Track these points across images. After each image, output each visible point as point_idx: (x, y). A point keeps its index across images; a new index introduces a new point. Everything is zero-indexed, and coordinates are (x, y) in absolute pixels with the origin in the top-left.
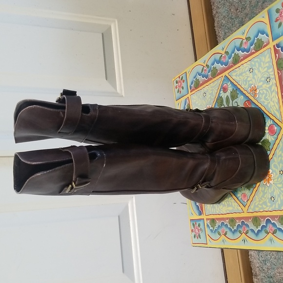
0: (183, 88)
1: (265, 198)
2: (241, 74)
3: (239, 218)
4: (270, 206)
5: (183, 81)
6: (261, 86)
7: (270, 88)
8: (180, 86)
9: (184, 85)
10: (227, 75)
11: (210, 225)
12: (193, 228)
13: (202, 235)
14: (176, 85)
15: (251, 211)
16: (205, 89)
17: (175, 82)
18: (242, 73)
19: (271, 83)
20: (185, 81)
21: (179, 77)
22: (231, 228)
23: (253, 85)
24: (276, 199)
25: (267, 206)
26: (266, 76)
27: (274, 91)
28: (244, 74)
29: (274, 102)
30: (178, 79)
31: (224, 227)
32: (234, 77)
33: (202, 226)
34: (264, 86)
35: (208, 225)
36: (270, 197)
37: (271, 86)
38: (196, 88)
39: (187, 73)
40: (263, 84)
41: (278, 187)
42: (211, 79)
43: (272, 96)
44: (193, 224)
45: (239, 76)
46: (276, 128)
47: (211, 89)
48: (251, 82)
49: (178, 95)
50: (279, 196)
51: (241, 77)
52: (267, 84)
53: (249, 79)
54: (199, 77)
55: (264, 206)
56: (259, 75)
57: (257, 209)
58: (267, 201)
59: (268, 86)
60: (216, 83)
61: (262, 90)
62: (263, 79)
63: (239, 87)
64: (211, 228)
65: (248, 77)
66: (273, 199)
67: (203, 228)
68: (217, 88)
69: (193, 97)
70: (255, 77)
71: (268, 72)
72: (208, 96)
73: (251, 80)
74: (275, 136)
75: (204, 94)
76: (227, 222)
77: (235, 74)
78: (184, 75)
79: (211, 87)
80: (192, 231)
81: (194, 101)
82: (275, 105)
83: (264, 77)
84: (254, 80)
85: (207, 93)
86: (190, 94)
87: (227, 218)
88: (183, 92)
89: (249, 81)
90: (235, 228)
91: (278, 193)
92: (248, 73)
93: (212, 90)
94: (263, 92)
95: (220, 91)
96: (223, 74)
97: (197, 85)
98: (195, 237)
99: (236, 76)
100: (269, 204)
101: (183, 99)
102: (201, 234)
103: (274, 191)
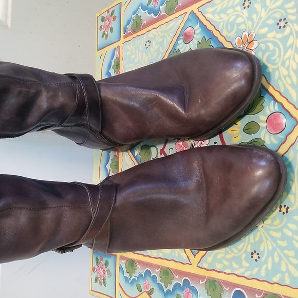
0: (111, 30)
1: (240, 251)
2: (224, 11)
3: (181, 273)
4: (248, 269)
5: (114, 19)
6: (264, 36)
7: (284, 40)
8: (107, 27)
9: (114, 24)
10: (196, 11)
11: (125, 270)
12: (95, 265)
13: (109, 281)
14: (100, 23)
15: (206, 266)
16: (150, 35)
17: (100, 19)
18: (227, 8)
19: (287, 30)
20: (117, 19)
21: (108, 11)
22: (163, 284)
23: (246, 33)
24: (263, 259)
25: (241, 267)
26: (278, 16)
27: (291, 46)
28: (230, 11)
29: (288, 69)
30: (105, 15)
31: (149, 280)
32: (209, 16)
33: (111, 267)
34: (270, 35)
35: (121, 268)
36: (249, 250)
37: (287, 37)
38: (134, 32)
39: (123, 4)
40: (269, 32)
41: (272, 237)
42: (164, 17)
43: (287, 56)
44: (97, 259)
45: (219, 14)
46: (284, 121)
47: (161, 35)
48: (243, 27)
49: (102, 41)
50: (271, 254)
51: (223, 15)
52: (277, 33)
53: (240, 20)
54: (141, 12)
55: (235, 266)
56: (263, 14)
57: (218, 267)
58: (244, 256)
59: (279, 36)
60: (172, 24)
61: (265, 42)
62: (271, 22)
63: (216, 34)
64: (127, 275)
65: (238, 16)
66: (255, 256)
67: (112, 271)
68: (172, 35)
69: (128, 46)
70: (254, 16)
71: (285, 10)
72: (154, 46)
73: (244, 23)
74: (281, 136)
75: (148, 44)
76: (156, 273)
77: (211, 10)
78: (116, 9)
79: (162, 32)
80: (94, 269)
81: (129, 53)
82: (289, 76)
83: (274, 18)
84: (250, 23)
85: (153, 43)
86: (123, 40)
87: (158, 267)
88: (112, 36)
89: (239, 25)
90: (171, 287)
91: (270, 248)
92: (239, 8)
93: (163, 37)
94: (267, 47)
95: (178, 39)
96: (188, 10)
97: (137, 26)
98: (96, 280)
99: (213, 13)
100: (245, 264)
101: (110, 49)
102: (107, 280)
103: (261, 241)
